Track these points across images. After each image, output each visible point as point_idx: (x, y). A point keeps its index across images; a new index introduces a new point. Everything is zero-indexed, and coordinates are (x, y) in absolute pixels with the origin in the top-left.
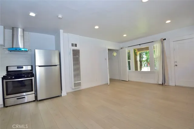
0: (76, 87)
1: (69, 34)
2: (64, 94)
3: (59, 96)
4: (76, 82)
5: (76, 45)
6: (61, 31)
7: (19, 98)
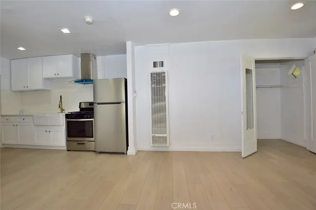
0: (156, 145)
1: (147, 45)
2: (131, 151)
3: (123, 153)
4: (157, 135)
5: (162, 64)
6: (129, 44)
7: (78, 144)
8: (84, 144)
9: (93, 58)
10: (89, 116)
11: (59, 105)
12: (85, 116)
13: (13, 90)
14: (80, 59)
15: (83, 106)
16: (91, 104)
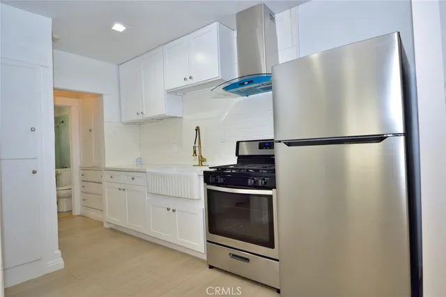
7: (234, 256)
8: (247, 260)
9: (269, 18)
10: (260, 182)
11: (194, 147)
12: (250, 182)
13: (125, 119)
14: (235, 33)
15: (245, 151)
16: (267, 144)
